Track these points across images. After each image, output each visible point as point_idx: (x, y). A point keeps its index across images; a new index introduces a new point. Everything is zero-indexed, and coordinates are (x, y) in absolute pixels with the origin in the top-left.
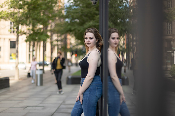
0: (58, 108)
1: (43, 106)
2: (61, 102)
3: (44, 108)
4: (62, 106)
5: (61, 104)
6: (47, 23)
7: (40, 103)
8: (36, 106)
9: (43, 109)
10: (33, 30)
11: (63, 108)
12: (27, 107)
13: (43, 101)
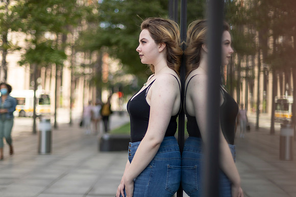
5: (86, 194)
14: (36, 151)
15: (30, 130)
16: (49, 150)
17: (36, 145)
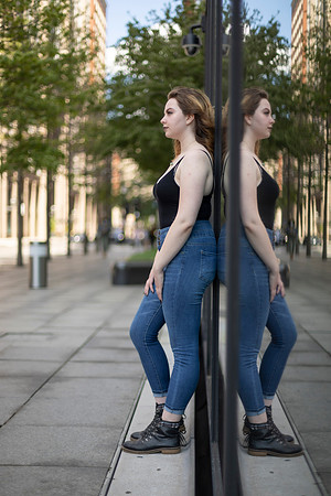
0: (91, 338)
1: (50, 334)
2: (98, 324)
3: (51, 336)
4: (102, 333)
5: (100, 328)
6: (59, 120)
7: (43, 327)
8: (31, 333)
9: (49, 339)
10: (18, 137)
11: (105, 338)
12: (6, 334)
13: (49, 321)
14: (27, 285)
15: (14, 262)
16: (44, 284)
17: (27, 278)
